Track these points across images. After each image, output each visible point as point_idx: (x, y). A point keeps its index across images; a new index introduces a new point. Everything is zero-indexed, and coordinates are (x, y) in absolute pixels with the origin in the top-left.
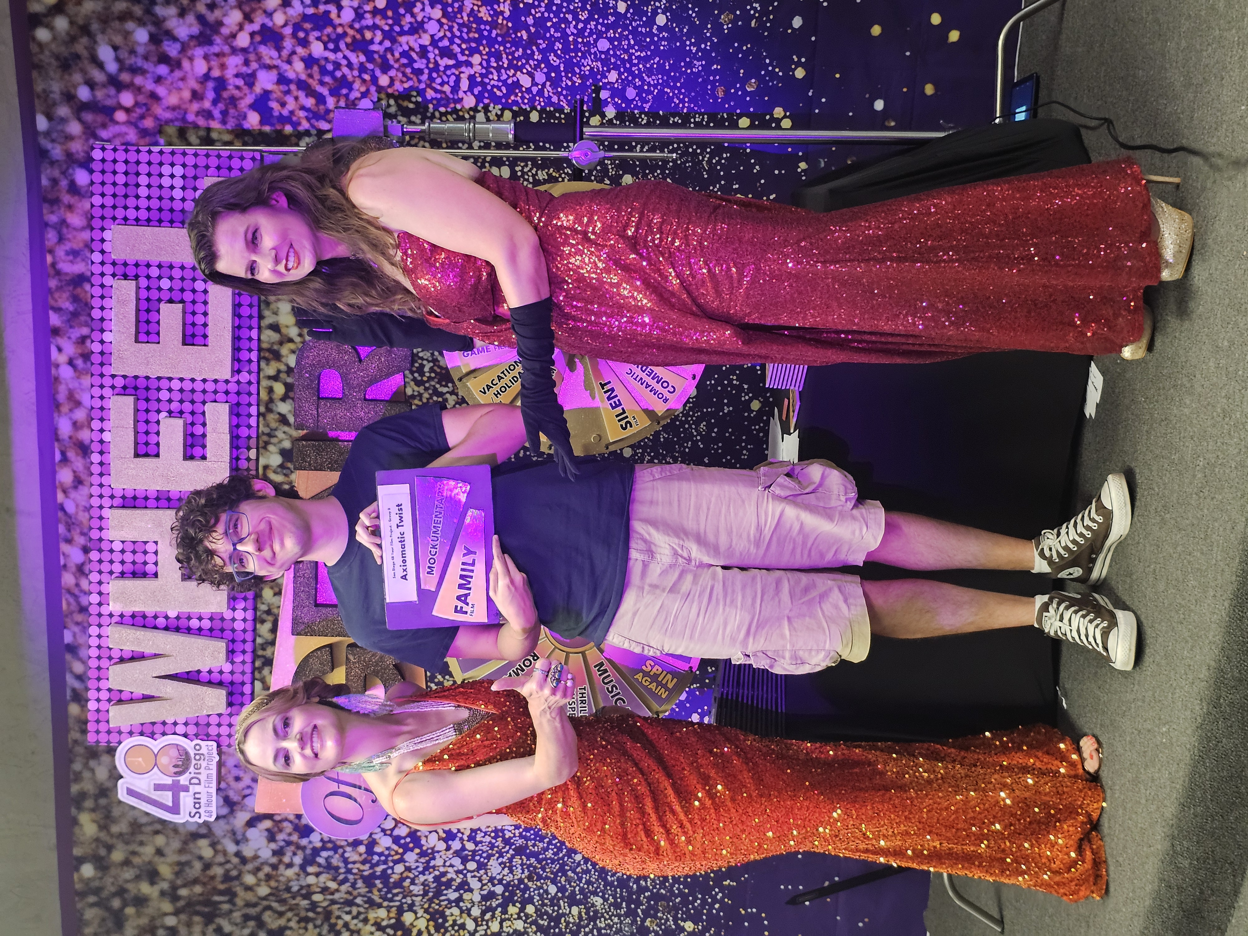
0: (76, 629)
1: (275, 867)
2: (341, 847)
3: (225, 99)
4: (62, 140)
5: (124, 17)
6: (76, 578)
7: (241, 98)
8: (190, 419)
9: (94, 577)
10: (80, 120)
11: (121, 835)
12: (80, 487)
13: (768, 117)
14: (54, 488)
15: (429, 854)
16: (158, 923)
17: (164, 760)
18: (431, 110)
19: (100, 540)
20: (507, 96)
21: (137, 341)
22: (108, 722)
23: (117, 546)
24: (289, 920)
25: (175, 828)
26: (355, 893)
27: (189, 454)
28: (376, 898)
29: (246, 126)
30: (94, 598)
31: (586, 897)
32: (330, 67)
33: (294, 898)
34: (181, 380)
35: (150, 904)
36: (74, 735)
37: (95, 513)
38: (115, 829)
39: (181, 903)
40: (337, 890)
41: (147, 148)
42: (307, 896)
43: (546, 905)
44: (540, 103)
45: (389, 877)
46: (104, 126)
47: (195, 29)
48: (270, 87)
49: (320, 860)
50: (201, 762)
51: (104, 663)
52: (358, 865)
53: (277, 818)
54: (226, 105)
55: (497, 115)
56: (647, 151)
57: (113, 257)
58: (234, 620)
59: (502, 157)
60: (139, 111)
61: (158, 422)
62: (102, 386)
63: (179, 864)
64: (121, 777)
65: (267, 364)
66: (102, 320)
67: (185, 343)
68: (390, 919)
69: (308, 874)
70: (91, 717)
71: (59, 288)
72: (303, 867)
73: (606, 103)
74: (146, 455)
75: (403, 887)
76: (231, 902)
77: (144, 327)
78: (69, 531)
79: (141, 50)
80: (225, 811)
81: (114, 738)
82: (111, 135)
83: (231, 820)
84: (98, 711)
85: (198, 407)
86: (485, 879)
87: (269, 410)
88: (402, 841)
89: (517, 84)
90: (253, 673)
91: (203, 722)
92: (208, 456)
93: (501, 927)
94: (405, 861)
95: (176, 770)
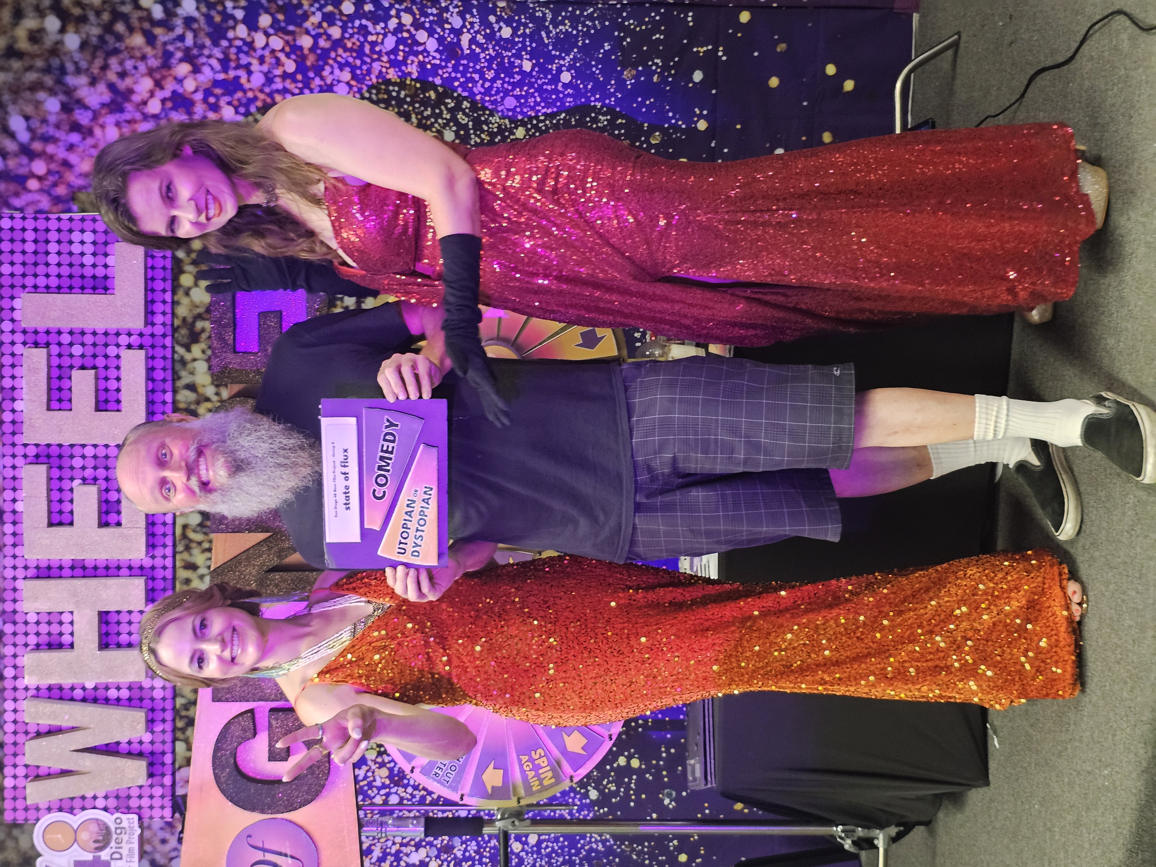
5: (35, 87)
8: (103, 485)
9: (9, 650)
17: (84, 836)
19: (15, 612)
21: (49, 409)
22: (25, 798)
23: (32, 618)
27: (104, 521)
30: (9, 672)
34: (95, 446)
37: (9, 585)
41: (57, 216)
46: (17, 195)
47: (106, 97)
50: (123, 836)
51: (21, 738)
57: (24, 325)
58: (152, 688)
60: (51, 179)
61: (71, 490)
62: (14, 456)
64: (40, 855)
66: (13, 388)
67: (98, 409)
70: (7, 794)
74: (60, 524)
77: (56, 395)
79: (52, 119)
81: (32, 815)
82: (24, 203)
84: (15, 788)
90: (173, 742)
91: (123, 794)
92: (123, 522)
95: (97, 845)
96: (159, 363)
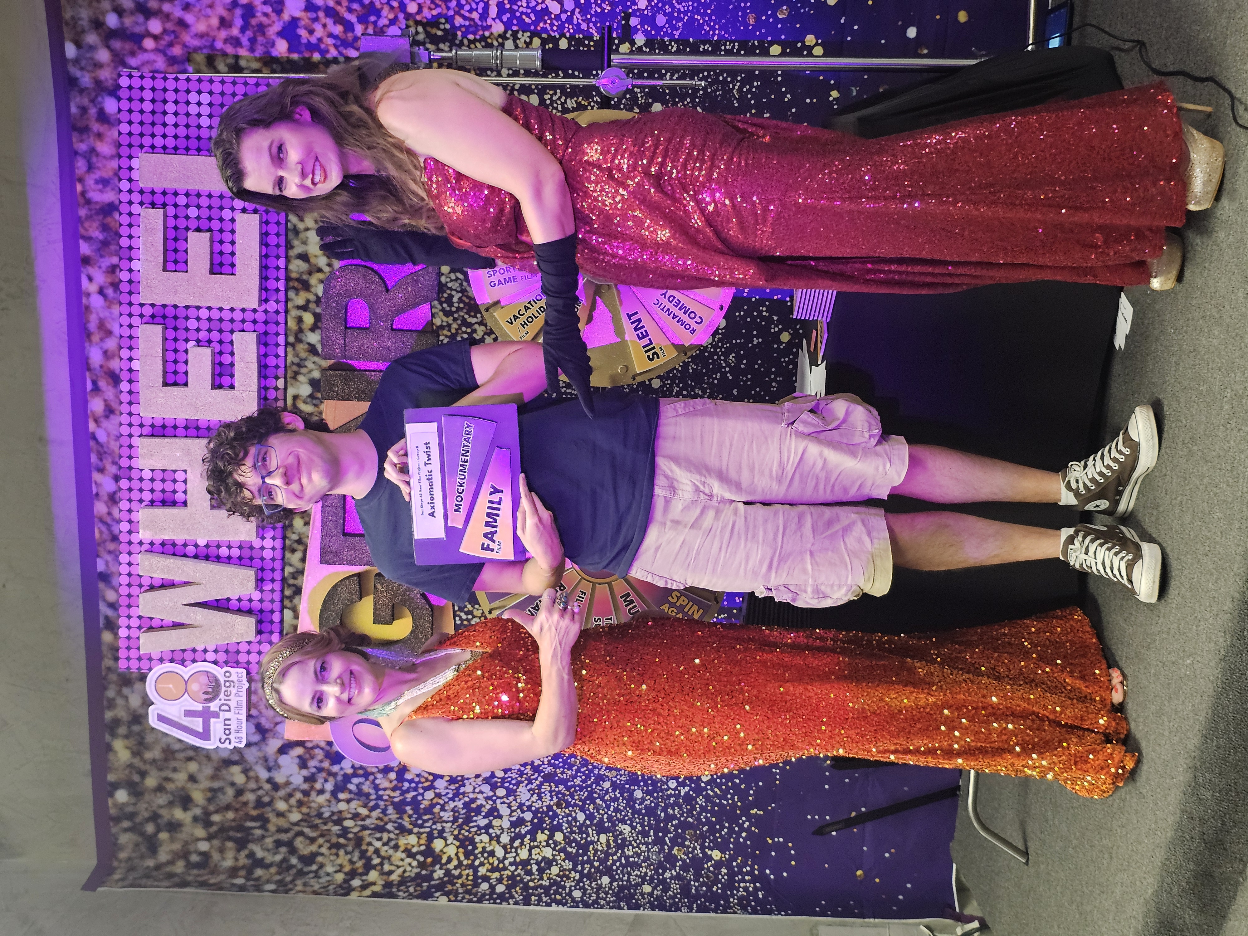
0: (109, 558)
1: (306, 793)
2: (373, 774)
3: (253, 27)
4: (90, 68)
6: (108, 507)
7: (270, 25)
8: (218, 348)
9: (124, 505)
10: (108, 47)
11: (154, 761)
12: (112, 416)
13: (799, 45)
14: (86, 417)
15: (458, 782)
16: (192, 848)
17: (194, 687)
18: (459, 37)
19: (130, 468)
20: (536, 23)
21: (165, 270)
22: (138, 649)
23: (147, 475)
24: (320, 846)
25: (207, 755)
26: (386, 819)
27: (217, 383)
28: (407, 824)
29: (275, 53)
30: (124, 526)
31: (614, 825)
33: (325, 824)
34: (209, 308)
35: (184, 829)
36: (108, 662)
37: (125, 441)
38: (148, 755)
39: (214, 829)
40: (368, 816)
41: (174, 76)
42: (338, 822)
43: (575, 832)
44: (569, 30)
45: (419, 803)
46: (133, 54)
48: (298, 14)
49: (352, 787)
50: (231, 688)
51: (135, 590)
52: (388, 792)
53: (309, 745)
54: (254, 33)
55: (525, 42)
56: (677, 79)
57: (141, 185)
58: (262, 548)
59: (530, 85)
60: (167, 38)
61: (186, 351)
62: (130, 315)
63: (211, 790)
64: (153, 703)
65: (297, 295)
66: (130, 248)
67: (212, 272)
68: (420, 845)
69: (340, 801)
70: (122, 644)
71: (89, 217)
72: (334, 794)
73: (636, 30)
74: (175, 384)
75: (433, 813)
76: (264, 827)
77: (172, 256)
78: (101, 460)
80: (256, 738)
81: (144, 664)
82: (139, 63)
83: (264, 747)
84: (128, 638)
85: (226, 337)
86: (514, 807)
87: (299, 340)
89: (546, 11)
90: (282, 601)
91: (232, 649)
92: (236, 385)
93: (530, 854)
94: (435, 789)
95: (207, 696)
96: (272, 229)
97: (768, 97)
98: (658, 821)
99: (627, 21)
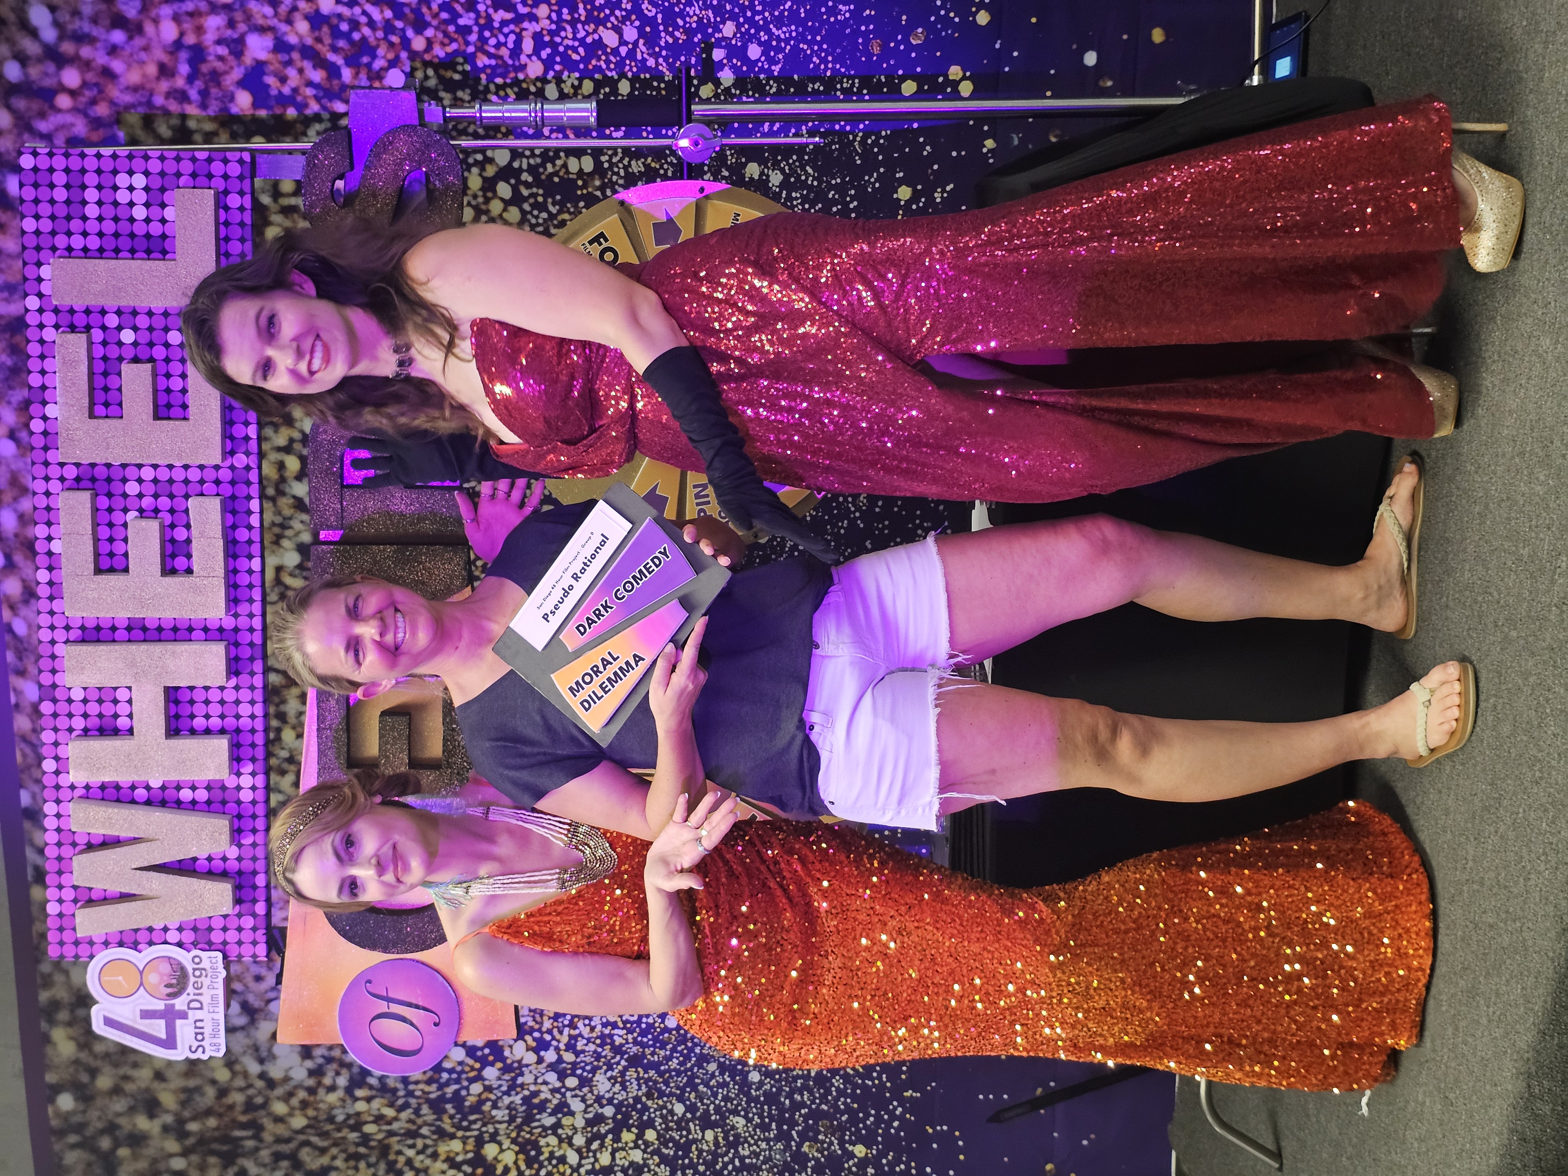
0: (34, 789)
1: (312, 1091)
3: (204, 75)
6: (33, 722)
7: (226, 73)
8: (168, 519)
9: (49, 735)
10: (9, 107)
11: (107, 1055)
12: (33, 601)
13: (941, 79)
15: (514, 1069)
16: (161, 1167)
17: (152, 978)
18: (484, 82)
19: (54, 686)
20: (586, 60)
21: (92, 416)
22: (74, 929)
23: (77, 695)
24: (334, 1158)
26: (419, 1121)
27: (169, 567)
28: (448, 1127)
29: (234, 110)
30: (49, 765)
31: (724, 1118)
32: (344, 27)
33: (339, 1130)
34: (155, 467)
35: (150, 1142)
36: (37, 927)
37: (44, 650)
38: (99, 1049)
39: (191, 1141)
40: (396, 1119)
41: (95, 150)
42: (357, 1127)
43: (672, 1129)
44: (631, 68)
45: (463, 1099)
46: (42, 115)
48: (264, 56)
49: (372, 1081)
50: (203, 979)
51: (67, 851)
52: (421, 1086)
54: (206, 83)
55: (573, 86)
57: (55, 302)
58: (239, 788)
59: (582, 148)
60: (88, 93)
61: (125, 525)
62: (47, 479)
63: (185, 1091)
64: (96, 1002)
65: (276, 432)
66: (44, 388)
67: (157, 417)
68: (467, 1152)
69: (357, 1099)
70: (52, 923)
72: (349, 1091)
73: (720, 66)
74: (111, 570)
75: (482, 1112)
76: (257, 1137)
77: (100, 396)
78: (20, 659)
79: (87, 10)
80: (242, 1023)
81: (84, 950)
82: (52, 127)
83: (252, 1031)
84: (60, 915)
85: (179, 503)
86: (590, 1100)
87: (281, 493)
88: (479, 1053)
89: (599, 44)
91: (202, 926)
92: (195, 568)
93: (613, 1158)
94: (483, 1079)
95: (169, 990)
97: (901, 150)
98: (781, 1109)
99: (710, 55)
